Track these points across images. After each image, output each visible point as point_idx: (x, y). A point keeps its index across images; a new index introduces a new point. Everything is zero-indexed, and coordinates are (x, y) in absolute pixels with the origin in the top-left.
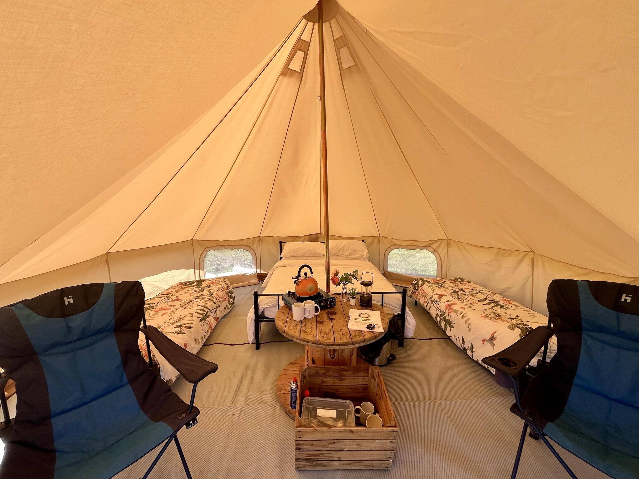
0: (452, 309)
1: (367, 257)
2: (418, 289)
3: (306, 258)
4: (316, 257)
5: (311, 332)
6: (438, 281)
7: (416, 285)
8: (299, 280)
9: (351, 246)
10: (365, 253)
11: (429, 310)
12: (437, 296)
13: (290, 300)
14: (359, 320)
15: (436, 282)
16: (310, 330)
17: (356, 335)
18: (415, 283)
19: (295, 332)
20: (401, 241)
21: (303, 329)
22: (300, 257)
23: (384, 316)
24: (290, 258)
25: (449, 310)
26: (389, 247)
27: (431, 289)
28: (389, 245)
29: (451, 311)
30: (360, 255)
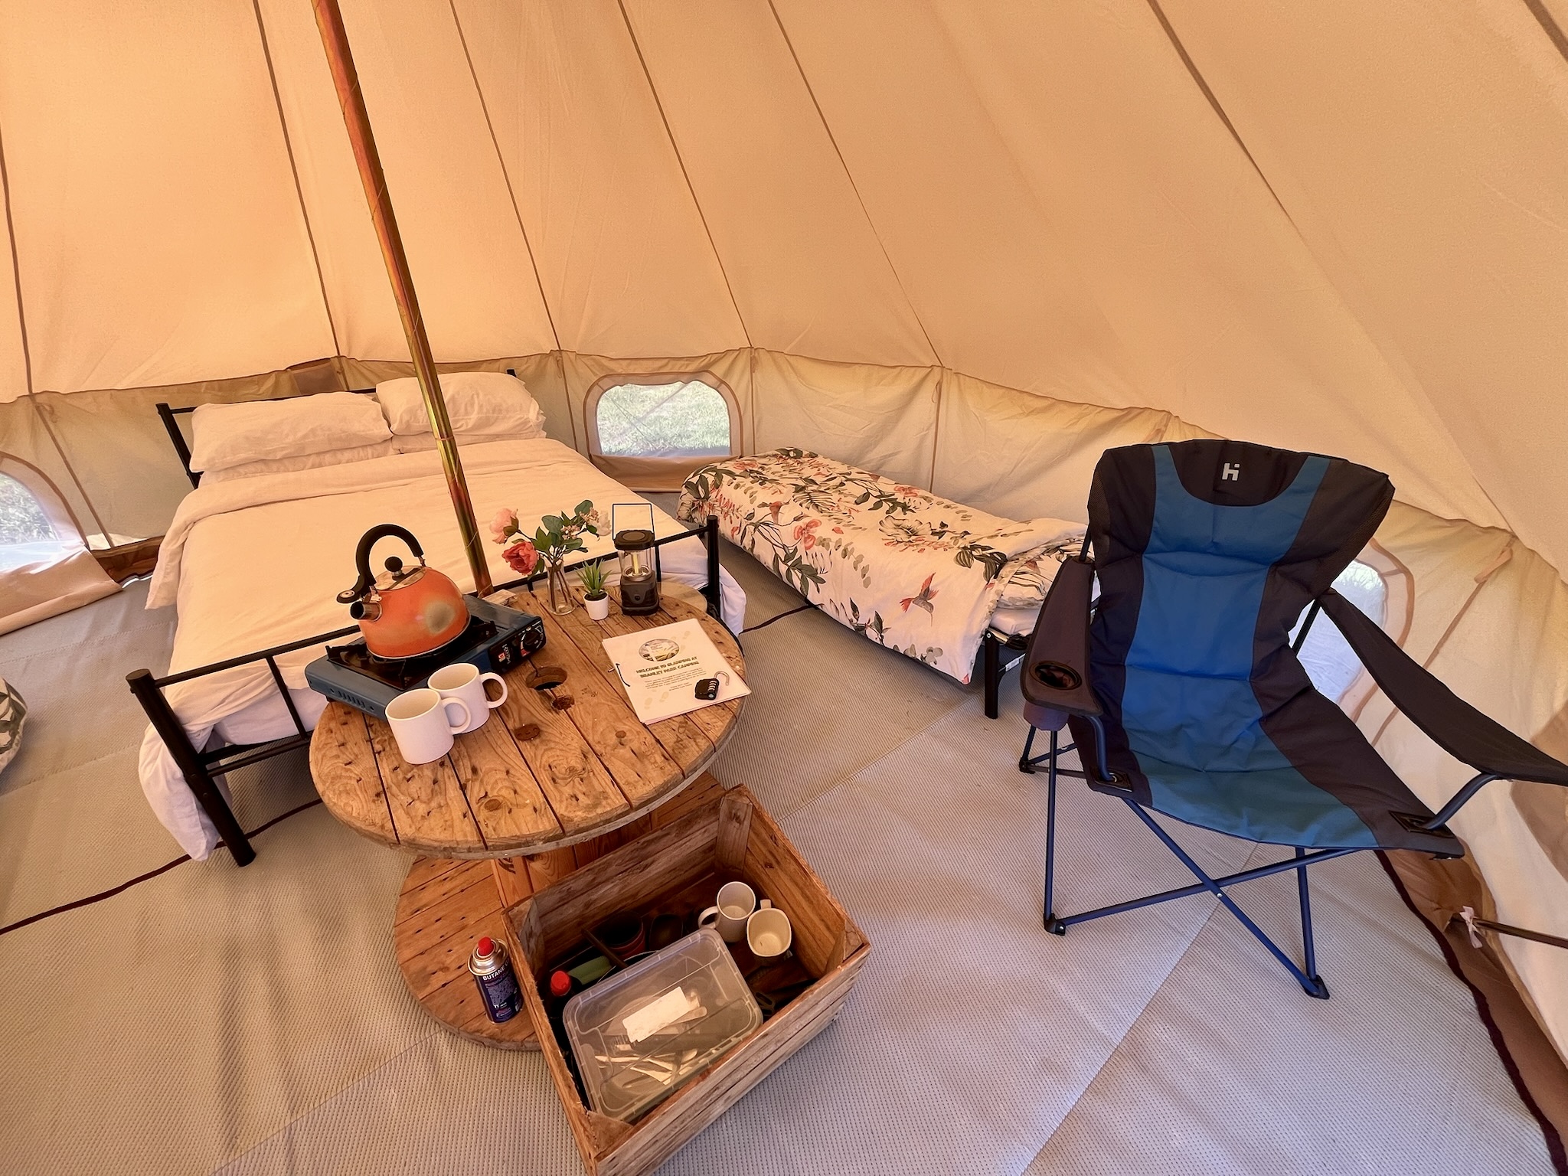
1: (538, 425)
2: (707, 498)
3: (313, 460)
4: (356, 451)
5: (515, 792)
6: (748, 465)
7: (700, 488)
8: (375, 598)
10: (533, 412)
12: (767, 510)
13: (359, 684)
14: (655, 671)
16: (506, 784)
17: (679, 741)
18: (695, 480)
19: (449, 826)
20: (629, 361)
21: (475, 791)
22: (286, 462)
26: (596, 383)
27: (745, 493)
28: (596, 375)
29: (812, 542)
30: (518, 423)
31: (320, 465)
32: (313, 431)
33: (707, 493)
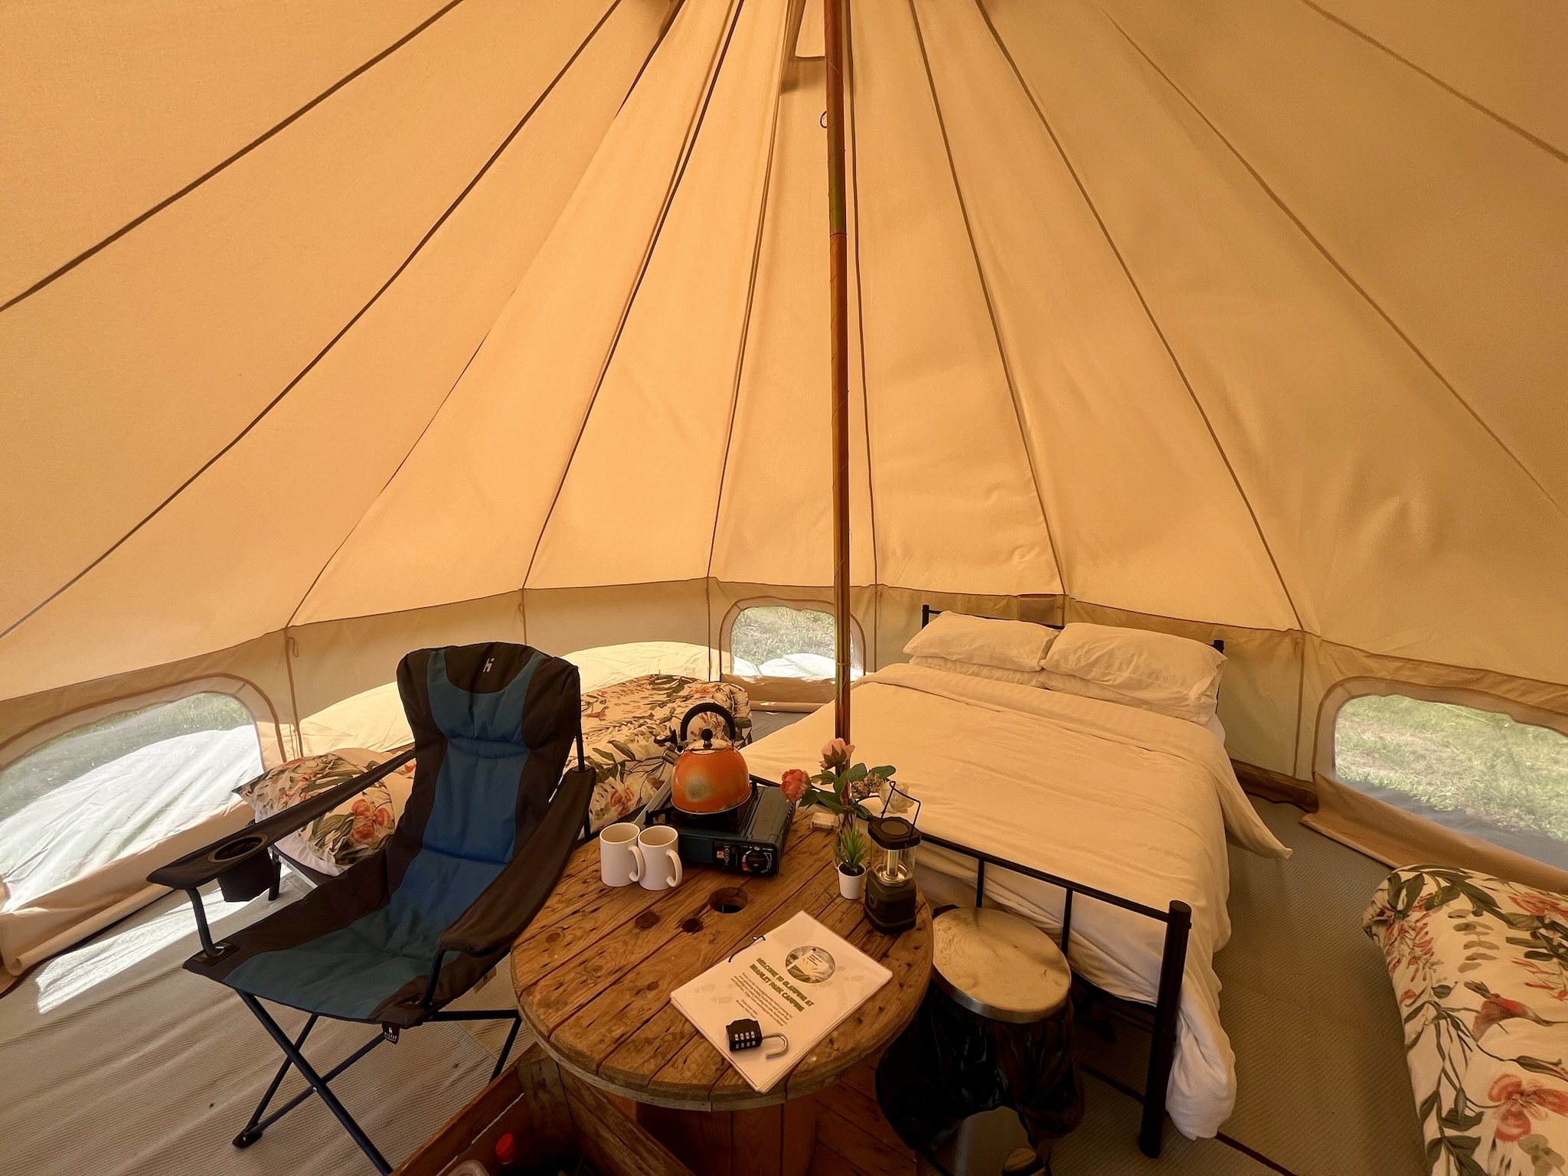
0: (1526, 1126)
1: (1199, 706)
2: (1404, 914)
7: (1404, 892)
9: (1140, 656)
11: (1412, 1047)
12: (1477, 1001)
14: (768, 975)
15: (1541, 919)
17: (650, 1041)
18: (1405, 876)
23: (882, 1009)
24: (930, 660)
25: (1504, 1118)
26: (1340, 683)
27: (1466, 947)
28: (1342, 673)
29: (1515, 1131)
30: (1173, 696)
31: (977, 675)
32: (983, 646)
33: (1409, 906)
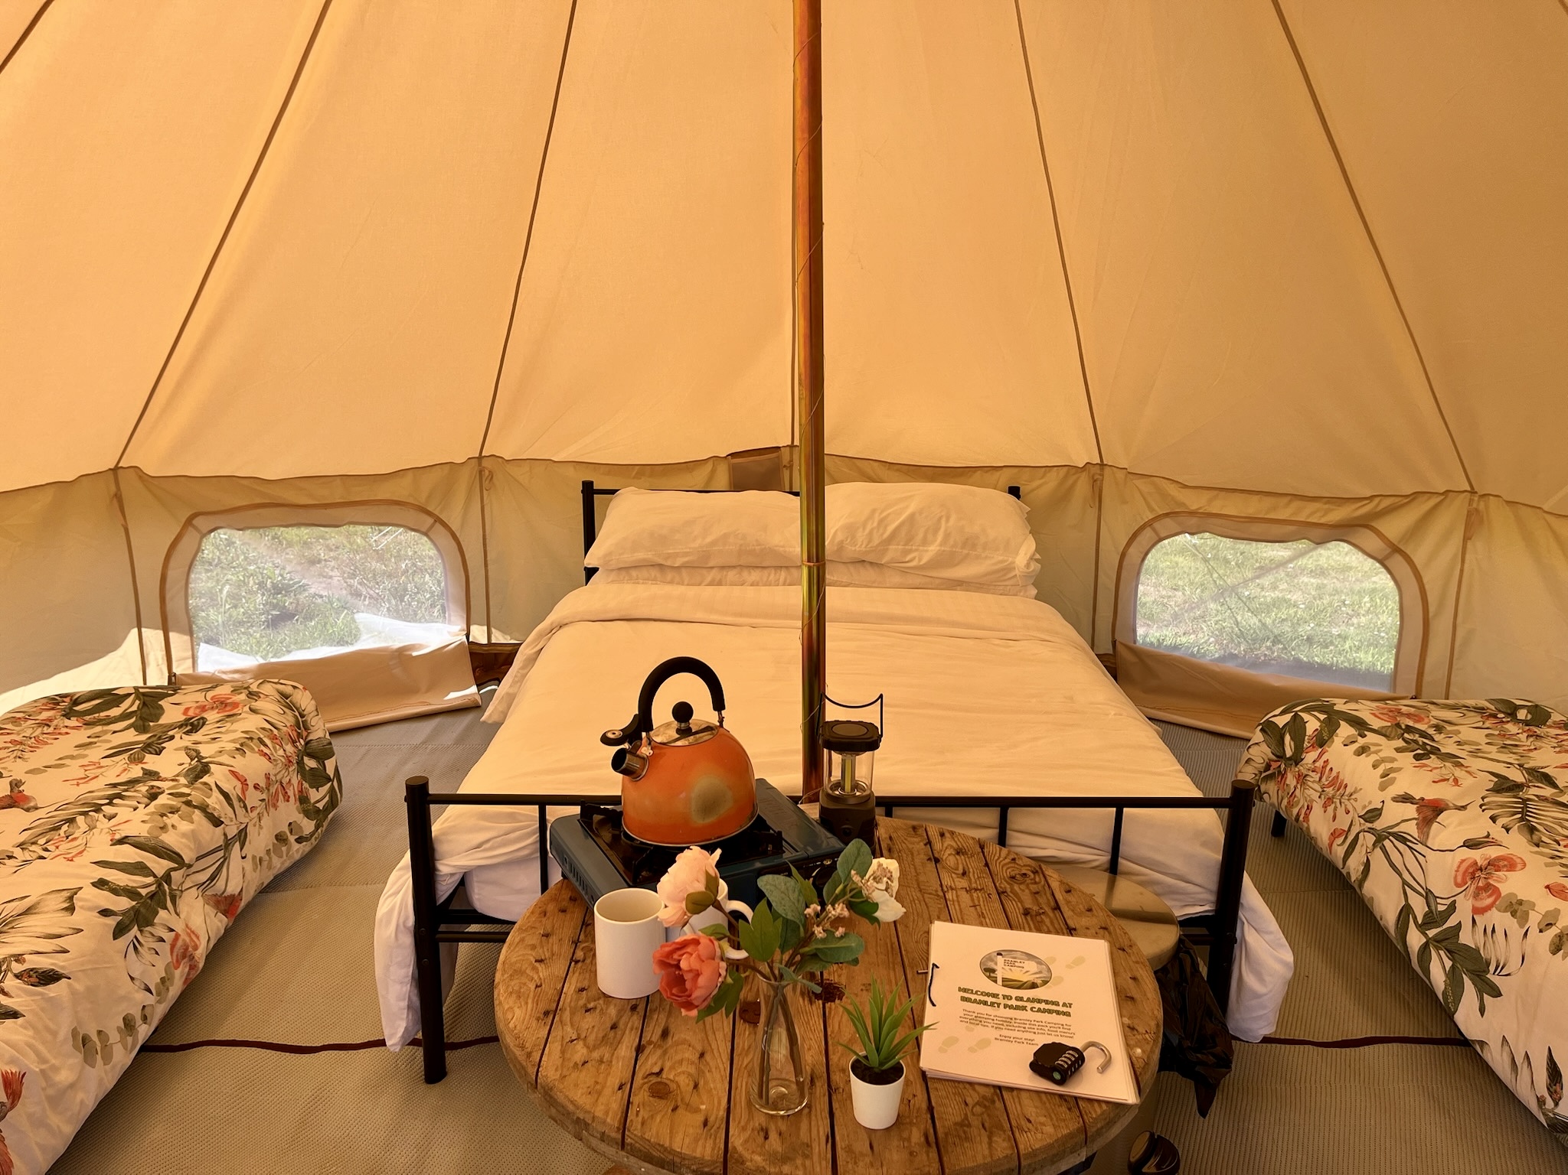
0: (1496, 891)
1: (1027, 576)
2: (1297, 759)
3: (714, 574)
4: (766, 572)
5: (696, 1086)
6: (1409, 716)
7: (1287, 738)
8: (645, 751)
9: (947, 519)
10: (1023, 554)
11: (1362, 881)
12: (1410, 811)
13: (592, 859)
14: (990, 1000)
15: (1398, 725)
16: (692, 1070)
17: (964, 1124)
18: (1282, 721)
19: (595, 1091)
20: (1215, 492)
21: (651, 1062)
22: (684, 572)
23: (1134, 979)
24: (634, 573)
25: (1476, 896)
26: (1149, 524)
27: (1375, 766)
28: (1152, 510)
29: (1489, 901)
30: (996, 567)
31: (720, 584)
32: (725, 536)
33: (1299, 750)
